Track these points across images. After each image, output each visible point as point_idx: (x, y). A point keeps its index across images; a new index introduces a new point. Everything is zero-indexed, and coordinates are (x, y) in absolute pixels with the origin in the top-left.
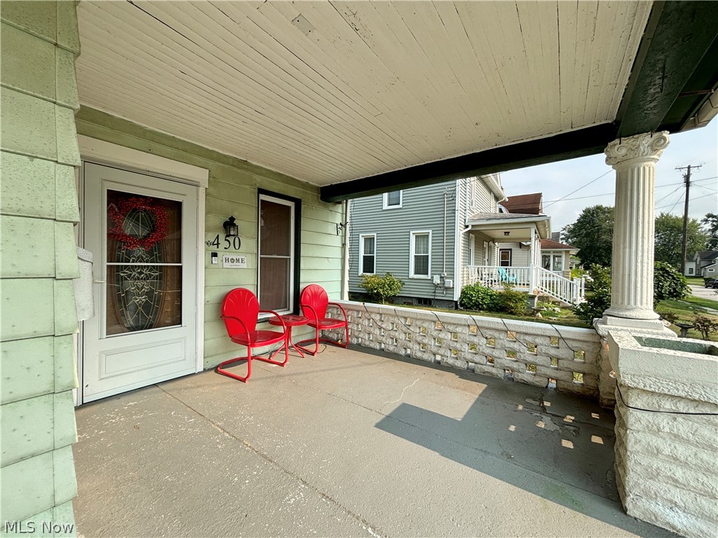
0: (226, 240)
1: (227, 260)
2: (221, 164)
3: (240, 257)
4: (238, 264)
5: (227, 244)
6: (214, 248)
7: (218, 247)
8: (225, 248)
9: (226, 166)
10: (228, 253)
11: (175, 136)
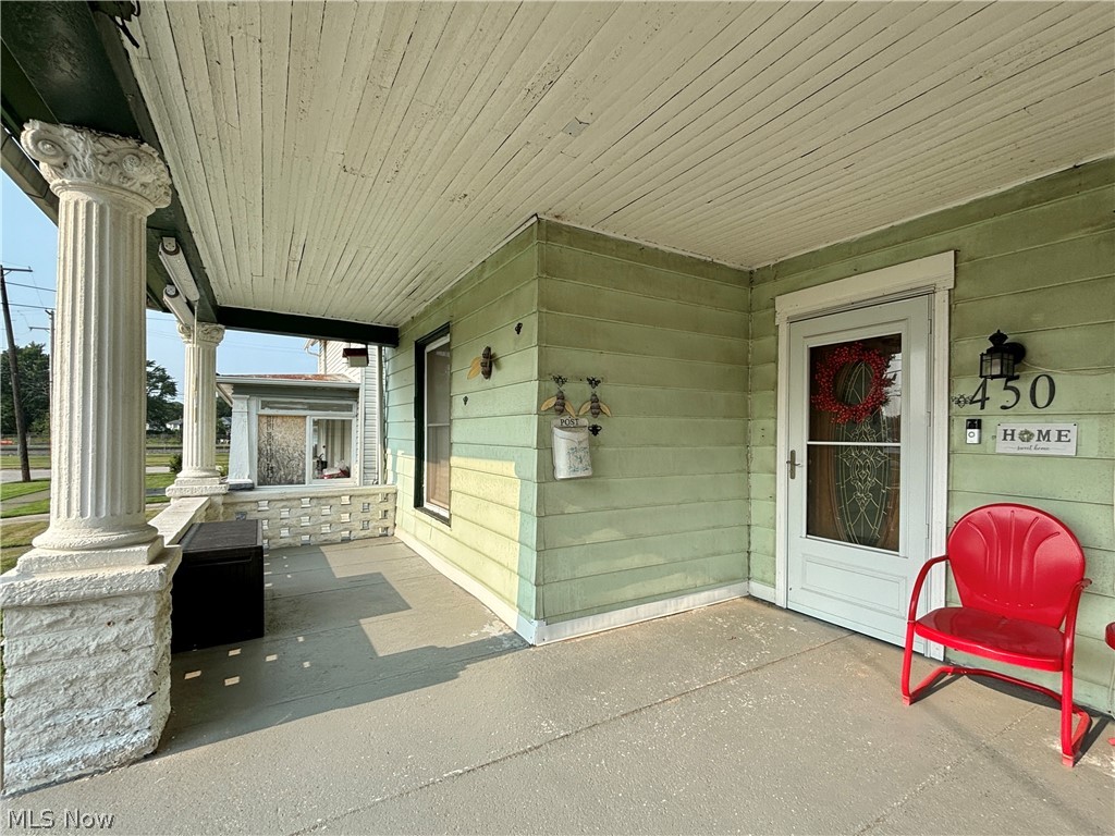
0: (1006, 388)
1: (1008, 435)
2: (990, 221)
3: (1054, 428)
4: (1043, 444)
5: (1010, 397)
6: (974, 411)
7: (983, 407)
8: (1004, 408)
9: (1004, 217)
10: (1011, 419)
11: (895, 224)
